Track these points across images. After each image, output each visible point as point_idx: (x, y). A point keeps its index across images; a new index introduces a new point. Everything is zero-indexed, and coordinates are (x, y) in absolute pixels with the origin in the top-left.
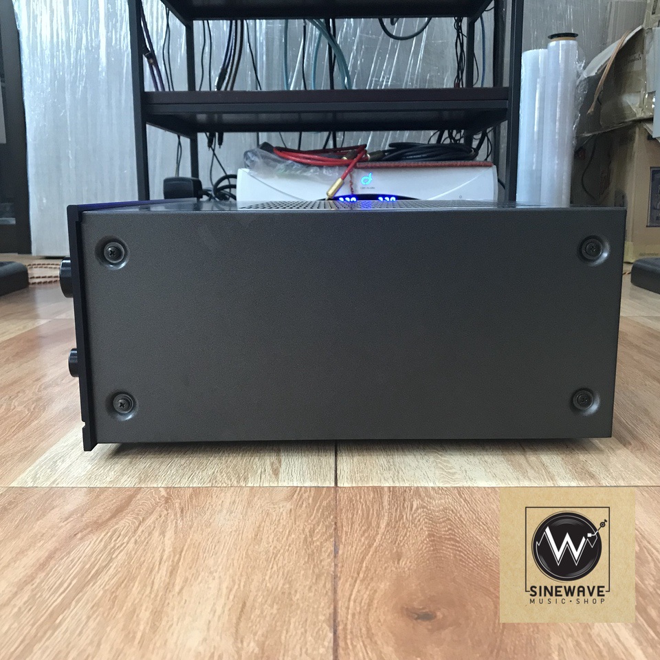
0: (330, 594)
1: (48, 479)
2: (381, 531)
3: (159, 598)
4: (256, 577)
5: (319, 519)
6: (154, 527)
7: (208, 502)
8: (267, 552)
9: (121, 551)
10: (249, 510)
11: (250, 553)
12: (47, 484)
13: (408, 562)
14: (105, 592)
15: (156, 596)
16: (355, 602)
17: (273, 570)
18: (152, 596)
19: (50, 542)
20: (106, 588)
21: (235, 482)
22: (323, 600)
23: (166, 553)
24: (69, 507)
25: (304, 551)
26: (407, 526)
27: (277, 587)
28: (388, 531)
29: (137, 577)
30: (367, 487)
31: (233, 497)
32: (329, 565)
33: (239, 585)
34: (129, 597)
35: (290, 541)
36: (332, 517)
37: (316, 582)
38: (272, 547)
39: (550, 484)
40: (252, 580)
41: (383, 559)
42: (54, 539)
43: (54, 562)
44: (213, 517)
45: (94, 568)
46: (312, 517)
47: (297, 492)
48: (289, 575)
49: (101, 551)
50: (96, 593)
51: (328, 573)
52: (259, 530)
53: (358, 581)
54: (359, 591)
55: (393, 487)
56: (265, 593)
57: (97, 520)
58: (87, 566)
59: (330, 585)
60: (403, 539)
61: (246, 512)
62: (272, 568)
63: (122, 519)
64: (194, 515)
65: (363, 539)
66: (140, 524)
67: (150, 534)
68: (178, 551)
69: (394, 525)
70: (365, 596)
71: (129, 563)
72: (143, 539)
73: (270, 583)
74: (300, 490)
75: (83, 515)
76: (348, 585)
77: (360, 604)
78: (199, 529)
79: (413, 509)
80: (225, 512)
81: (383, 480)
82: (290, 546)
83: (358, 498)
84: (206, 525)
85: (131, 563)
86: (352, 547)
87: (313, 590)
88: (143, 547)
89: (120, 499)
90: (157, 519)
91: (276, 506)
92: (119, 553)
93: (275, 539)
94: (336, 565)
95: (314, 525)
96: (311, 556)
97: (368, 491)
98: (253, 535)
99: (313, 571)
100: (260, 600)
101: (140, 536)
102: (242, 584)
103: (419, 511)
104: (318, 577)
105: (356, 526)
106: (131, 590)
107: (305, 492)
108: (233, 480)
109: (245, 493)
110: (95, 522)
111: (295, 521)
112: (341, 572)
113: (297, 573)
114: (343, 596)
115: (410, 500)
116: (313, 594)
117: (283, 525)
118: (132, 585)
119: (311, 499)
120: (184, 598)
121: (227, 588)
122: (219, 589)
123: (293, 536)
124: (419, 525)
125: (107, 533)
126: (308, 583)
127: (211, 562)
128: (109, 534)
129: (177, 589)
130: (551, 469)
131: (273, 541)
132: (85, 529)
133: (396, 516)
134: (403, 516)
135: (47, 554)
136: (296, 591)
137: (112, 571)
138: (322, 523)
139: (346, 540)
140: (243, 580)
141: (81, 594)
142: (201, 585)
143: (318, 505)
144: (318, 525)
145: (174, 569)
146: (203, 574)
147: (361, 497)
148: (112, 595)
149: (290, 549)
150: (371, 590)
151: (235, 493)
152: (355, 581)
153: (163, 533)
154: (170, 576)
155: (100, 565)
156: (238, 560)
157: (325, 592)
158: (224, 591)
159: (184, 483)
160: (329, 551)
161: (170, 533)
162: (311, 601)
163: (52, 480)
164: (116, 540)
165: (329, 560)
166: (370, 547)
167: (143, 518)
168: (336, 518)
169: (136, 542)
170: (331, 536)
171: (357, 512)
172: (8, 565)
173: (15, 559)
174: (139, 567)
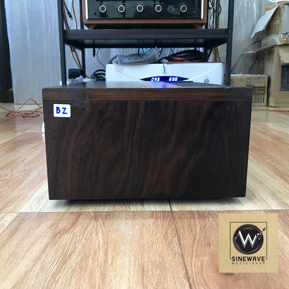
0: (182, 263)
1: (37, 208)
2: (198, 232)
3: (102, 267)
4: (146, 255)
5: (168, 227)
6: (92, 231)
7: (115, 219)
8: (148, 243)
9: (79, 244)
10: (135, 223)
11: (140, 243)
12: (37, 211)
13: (214, 247)
14: (76, 264)
15: (101, 265)
16: (195, 267)
17: (153, 252)
18: (99, 266)
19: (45, 240)
20: (76, 262)
21: (125, 209)
22: (180, 266)
23: (101, 244)
24: (50, 222)
25: (165, 242)
26: (209, 229)
27: (157, 261)
28: (201, 232)
29: (89, 256)
30: (186, 211)
31: (126, 216)
32: (178, 249)
33: (139, 259)
34: (88, 267)
35: (157, 238)
36: (173, 226)
37: (174, 258)
38: (150, 240)
39: (269, 209)
40: (144, 257)
41: (202, 246)
42: (46, 238)
43: (49, 249)
44: (119, 226)
45: (68, 252)
46: (165, 226)
47: (155, 214)
48: (161, 254)
49: (70, 244)
50: (72, 264)
51: (178, 253)
52: (141, 232)
53: (194, 257)
54: (195, 262)
55: (198, 211)
56: (152, 264)
57: (65, 228)
58: (65, 251)
59: (181, 259)
60: (209, 236)
61: (134, 224)
62: (152, 251)
63: (76, 228)
64: (110, 225)
65: (190, 236)
66: (85, 230)
67: (91, 235)
68: (106, 243)
69: (203, 229)
70: (199, 264)
71: (84, 249)
72: (88, 237)
73: (153, 258)
74: (156, 213)
75: (57, 226)
76: (189, 259)
77: (198, 268)
78: (114, 232)
79: (210, 221)
80: (124, 223)
81: (192, 208)
82: (158, 240)
83: (183, 216)
84: (116, 230)
85: (85, 249)
86: (186, 240)
87: (174, 261)
88: (89, 241)
89: (73, 217)
90: (93, 227)
91: (146, 221)
92: (78, 245)
93: (150, 236)
94: (181, 249)
95: (166, 230)
96: (169, 244)
97: (187, 213)
98: (140, 235)
99: (172, 252)
100: (150, 267)
101: (86, 236)
102: (140, 259)
103: (213, 222)
104: (175, 255)
105: (186, 230)
106: (88, 263)
107: (158, 214)
108: (123, 208)
109: (131, 214)
110: (64, 229)
111: (157, 228)
112: (184, 253)
113: (165, 253)
114: (188, 264)
115: (207, 217)
116: (174, 264)
117: (152, 230)
118: (88, 260)
119: (162, 217)
120: (115, 266)
121: (133, 261)
122: (130, 262)
123: (158, 235)
124: (215, 229)
125: (71, 234)
126: (170, 258)
127: (123, 248)
128: (72, 235)
129: (110, 262)
130: (268, 202)
131: (149, 238)
132: (60, 233)
133: (203, 225)
134: (206, 225)
135: (44, 245)
136: (166, 262)
137: (77, 253)
138: (169, 229)
139: (183, 237)
140: (140, 257)
141: (65, 265)
142: (121, 260)
143: (165, 220)
144: (168, 230)
145: (106, 252)
146: (120, 254)
147: (184, 216)
148: (80, 266)
149: (158, 241)
150: (201, 261)
151: (126, 214)
152: (192, 257)
153: (97, 234)
154: (105, 255)
155: (71, 250)
156: (135, 247)
157: (179, 263)
158: (133, 263)
160: (176, 242)
161: (100, 234)
162: (174, 267)
163: (39, 209)
164: (76, 238)
165: (178, 247)
166: (195, 239)
167: (86, 227)
168: (175, 226)
169: (85, 238)
170: (175, 235)
171: (185, 223)
172: (27, 251)
173: (30, 248)
174: (90, 251)
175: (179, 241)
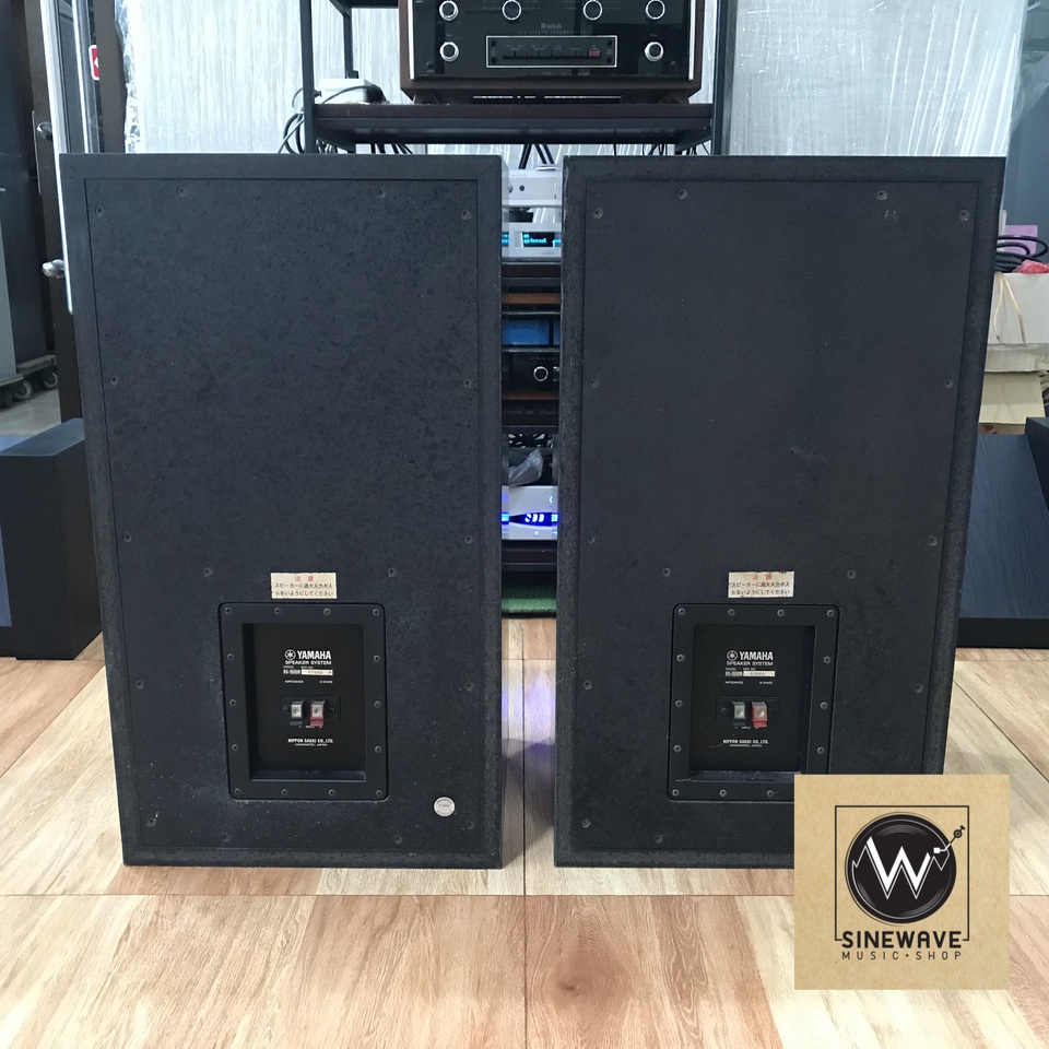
0: (522, 975)
2: (552, 932)
3: (435, 978)
4: (483, 965)
5: (515, 923)
6: (419, 930)
8: (487, 948)
9: (405, 947)
10: (473, 916)
11: (477, 948)
12: (340, 893)
13: (565, 955)
15: (433, 976)
16: (536, 979)
18: (431, 977)
19: (362, 941)
20: (405, 972)
22: (519, 978)
23: (431, 949)
24: (363, 913)
25: (507, 947)
26: (567, 928)
27: (495, 971)
28: (555, 932)
29: (419, 965)
30: (545, 896)
32: (522, 956)
34: (419, 978)
35: (499, 940)
36: (523, 921)
37: (515, 968)
39: (660, 893)
40: (481, 967)
41: (551, 953)
42: (363, 938)
43: (370, 955)
44: (452, 922)
45: (394, 959)
46: (511, 922)
47: (501, 900)
48: (501, 963)
49: (394, 948)
50: (401, 974)
51: (521, 961)
52: (480, 932)
54: (538, 973)
55: (561, 896)
56: (489, 975)
57: (383, 924)
58: (390, 958)
59: (522, 969)
60: (564, 938)
62: (491, 959)
63: (398, 924)
64: (440, 920)
65: (541, 938)
66: (410, 927)
67: (418, 935)
68: (437, 947)
69: (559, 928)
70: (541, 976)
71: (412, 955)
72: (415, 937)
73: (491, 968)
74: (502, 898)
76: (532, 970)
77: (539, 981)
78: (446, 930)
79: (572, 915)
80: (458, 917)
84: (449, 928)
85: (414, 956)
86: (535, 944)
87: (514, 972)
88: (416, 944)
89: (391, 904)
90: (419, 923)
91: (488, 913)
92: (404, 949)
93: (491, 938)
94: (526, 957)
95: (512, 928)
96: (511, 950)
97: (545, 899)
98: (478, 936)
99: (513, 961)
100: (487, 979)
101: (412, 937)
102: (476, 969)
103: (575, 917)
104: (516, 964)
105: (537, 928)
106: (418, 973)
107: (505, 900)
111: (501, 925)
113: (505, 962)
114: (530, 976)
115: (570, 906)
116: (514, 975)
117: (494, 928)
119: (509, 906)
120: (448, 977)
121: (469, 972)
122: (465, 973)
123: (501, 936)
124: (574, 928)
125: (393, 934)
126: (511, 968)
127: (457, 954)
129: (443, 972)
131: (489, 940)
132: (379, 931)
133: (561, 921)
134: (565, 921)
135: (364, 950)
136: (505, 973)
137: (404, 961)
138: (517, 926)
139: (531, 939)
140: (476, 967)
141: (393, 976)
142: (455, 969)
143: (514, 911)
144: (515, 928)
145: (438, 960)
146: (454, 963)
147: (540, 904)
148: (410, 976)
149: (500, 945)
150: (544, 972)
152: (536, 967)
153: (425, 934)
154: (437, 964)
155: (397, 956)
156: (472, 953)
158: (468, 974)
159: (427, 892)
160: (521, 946)
161: (429, 934)
162: (513, 979)
164: (399, 940)
165: (522, 953)
166: (545, 943)
168: (525, 922)
169: (411, 941)
170: (522, 936)
171: (538, 917)
172: (346, 957)
173: (348, 954)
174: (419, 959)
175: (525, 944)
